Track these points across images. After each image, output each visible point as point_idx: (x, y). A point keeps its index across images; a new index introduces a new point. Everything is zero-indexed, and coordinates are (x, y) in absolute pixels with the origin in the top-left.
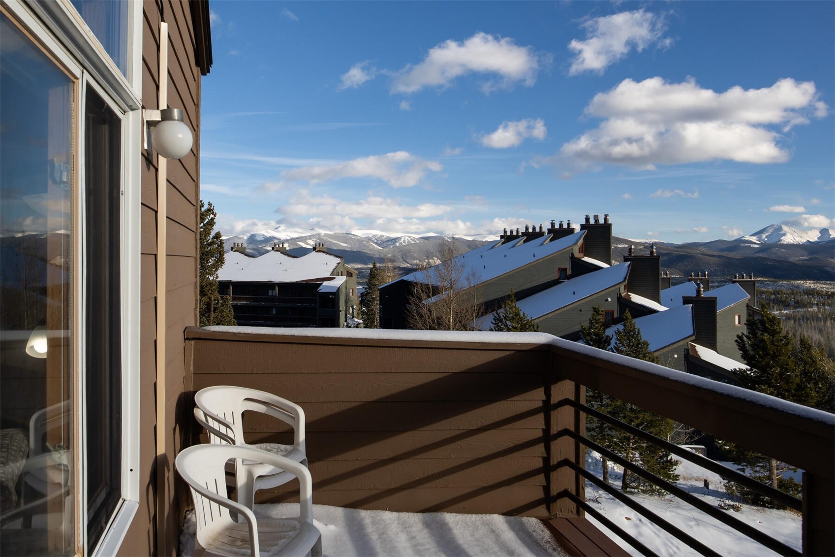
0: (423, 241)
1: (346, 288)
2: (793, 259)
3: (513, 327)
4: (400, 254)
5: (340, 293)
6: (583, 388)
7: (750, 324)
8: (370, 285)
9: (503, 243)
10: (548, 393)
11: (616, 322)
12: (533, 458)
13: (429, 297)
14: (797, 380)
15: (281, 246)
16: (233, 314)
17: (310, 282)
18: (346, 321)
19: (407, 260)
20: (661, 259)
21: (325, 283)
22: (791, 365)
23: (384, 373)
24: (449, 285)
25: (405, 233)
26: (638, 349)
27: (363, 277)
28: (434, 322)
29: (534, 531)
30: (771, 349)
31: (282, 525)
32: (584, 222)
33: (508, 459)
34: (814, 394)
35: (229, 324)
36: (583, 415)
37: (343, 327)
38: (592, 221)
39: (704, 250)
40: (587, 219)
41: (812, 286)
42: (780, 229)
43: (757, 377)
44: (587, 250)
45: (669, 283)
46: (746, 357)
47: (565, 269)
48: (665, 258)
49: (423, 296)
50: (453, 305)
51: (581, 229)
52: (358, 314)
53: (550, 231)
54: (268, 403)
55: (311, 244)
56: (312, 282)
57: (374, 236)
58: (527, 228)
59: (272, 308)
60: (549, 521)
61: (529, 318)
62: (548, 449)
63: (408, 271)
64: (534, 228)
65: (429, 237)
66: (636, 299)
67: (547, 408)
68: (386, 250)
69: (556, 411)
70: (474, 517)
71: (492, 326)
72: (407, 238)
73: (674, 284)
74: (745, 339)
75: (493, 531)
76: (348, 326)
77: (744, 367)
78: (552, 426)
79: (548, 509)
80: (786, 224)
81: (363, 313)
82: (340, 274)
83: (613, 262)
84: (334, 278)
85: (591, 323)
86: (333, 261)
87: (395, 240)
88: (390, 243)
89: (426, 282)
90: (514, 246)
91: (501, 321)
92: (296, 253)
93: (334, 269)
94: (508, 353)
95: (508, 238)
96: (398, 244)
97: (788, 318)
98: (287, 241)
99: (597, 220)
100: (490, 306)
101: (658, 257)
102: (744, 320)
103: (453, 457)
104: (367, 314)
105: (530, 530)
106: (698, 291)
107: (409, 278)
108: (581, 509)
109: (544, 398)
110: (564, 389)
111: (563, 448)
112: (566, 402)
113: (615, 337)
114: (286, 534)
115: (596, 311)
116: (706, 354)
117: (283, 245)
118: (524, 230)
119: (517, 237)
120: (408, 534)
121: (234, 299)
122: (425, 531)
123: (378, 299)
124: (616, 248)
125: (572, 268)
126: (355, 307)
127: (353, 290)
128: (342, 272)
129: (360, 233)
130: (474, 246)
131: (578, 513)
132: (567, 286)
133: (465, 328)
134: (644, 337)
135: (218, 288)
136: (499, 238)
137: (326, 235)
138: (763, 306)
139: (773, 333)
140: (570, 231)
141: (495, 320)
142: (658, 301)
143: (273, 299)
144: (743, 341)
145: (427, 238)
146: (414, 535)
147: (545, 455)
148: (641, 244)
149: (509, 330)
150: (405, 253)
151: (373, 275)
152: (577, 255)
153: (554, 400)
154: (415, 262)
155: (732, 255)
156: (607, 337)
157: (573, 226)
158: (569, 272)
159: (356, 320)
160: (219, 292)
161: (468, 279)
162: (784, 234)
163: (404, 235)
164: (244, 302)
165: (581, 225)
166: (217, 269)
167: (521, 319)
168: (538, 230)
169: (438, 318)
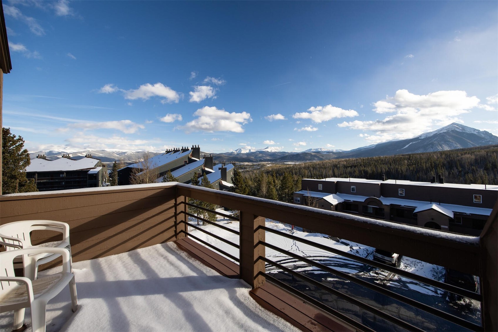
0: (137, 153)
1: (102, 171)
2: (244, 157)
3: (170, 180)
4: (127, 158)
5: (99, 173)
6: (187, 198)
7: (234, 174)
8: (114, 170)
9: (166, 154)
10: (176, 201)
11: (201, 176)
12: (171, 222)
13: (139, 172)
14: (244, 187)
15: (67, 155)
16: (36, 186)
17: (83, 170)
18: (102, 184)
19: (130, 160)
20: (213, 158)
21: (91, 170)
22: (243, 184)
23: (111, 203)
24: (147, 168)
25: (129, 150)
26: (207, 184)
27: (111, 167)
28: (141, 181)
29: (171, 246)
30: (239, 180)
31: (51, 278)
32: (192, 147)
33: (162, 225)
34: (247, 190)
35: (34, 191)
36: (187, 206)
37: (101, 186)
38: (194, 147)
39: (224, 155)
40: (193, 146)
41: (248, 164)
42: (241, 149)
43: (236, 188)
44: (193, 155)
45: (215, 164)
46: (234, 183)
47: (186, 161)
48: (214, 157)
49: (136, 172)
50: (148, 175)
51: (191, 149)
52: (108, 181)
53: (182, 150)
54: (48, 225)
55: (84, 154)
56: (85, 170)
57: (115, 151)
58: (174, 149)
59: (62, 182)
60: (177, 241)
61: (175, 177)
62: (176, 218)
63: (130, 164)
64: (177, 149)
65: (139, 152)
66: (207, 169)
67: (176, 205)
68: (120, 156)
69: (178, 206)
70: (150, 247)
71: (163, 181)
73: (217, 165)
74: (233, 178)
75: (156, 250)
76: (103, 186)
77: (232, 185)
78: (177, 210)
79: (176, 238)
80: (242, 148)
81: (110, 180)
82: (99, 166)
83: (201, 159)
84: (96, 168)
85: (194, 177)
86: (96, 161)
87: (125, 153)
88: (123, 154)
89: (138, 168)
90: (170, 154)
91: (166, 179)
92: (76, 158)
93: (96, 164)
94: (163, 189)
95: (168, 152)
96: (126, 154)
97: (243, 172)
98: (71, 153)
99: (196, 147)
100: (162, 174)
101: (212, 157)
102: (233, 173)
103: (141, 228)
104: (112, 181)
105: (170, 246)
106: (222, 166)
107: (130, 166)
108: (186, 235)
109: (175, 202)
110: (181, 199)
111: (181, 217)
112: (182, 202)
113: (201, 180)
114: (53, 281)
115: (195, 173)
116: (224, 183)
117: (68, 155)
118: (173, 149)
119: (171, 151)
120: (122, 261)
121: (38, 180)
122: (130, 258)
123: (117, 174)
124: (201, 155)
125: (189, 161)
126: (106, 178)
127: (105, 172)
128: (100, 165)
129: (108, 150)
130: (156, 155)
131: (186, 236)
132: (187, 166)
133: (152, 182)
134: (209, 180)
135: (26, 175)
136: (165, 152)
137: (92, 151)
138: (237, 169)
139: (239, 176)
140: (188, 150)
141: (163, 178)
142: (212, 169)
143: (63, 178)
144: (233, 179)
145: (138, 152)
146: (124, 261)
147: (175, 221)
148: (208, 153)
149: (168, 181)
150: (129, 157)
151: (115, 166)
152: (190, 157)
153: (178, 202)
154: (133, 160)
155: (230, 156)
156: (198, 181)
157: (189, 148)
158: (187, 162)
159: (107, 183)
160: (26, 177)
161: (154, 166)
162: (242, 151)
163: (129, 151)
164: (45, 181)
165: (191, 148)
166: (25, 167)
167: (172, 178)
168: (178, 149)
169: (142, 180)
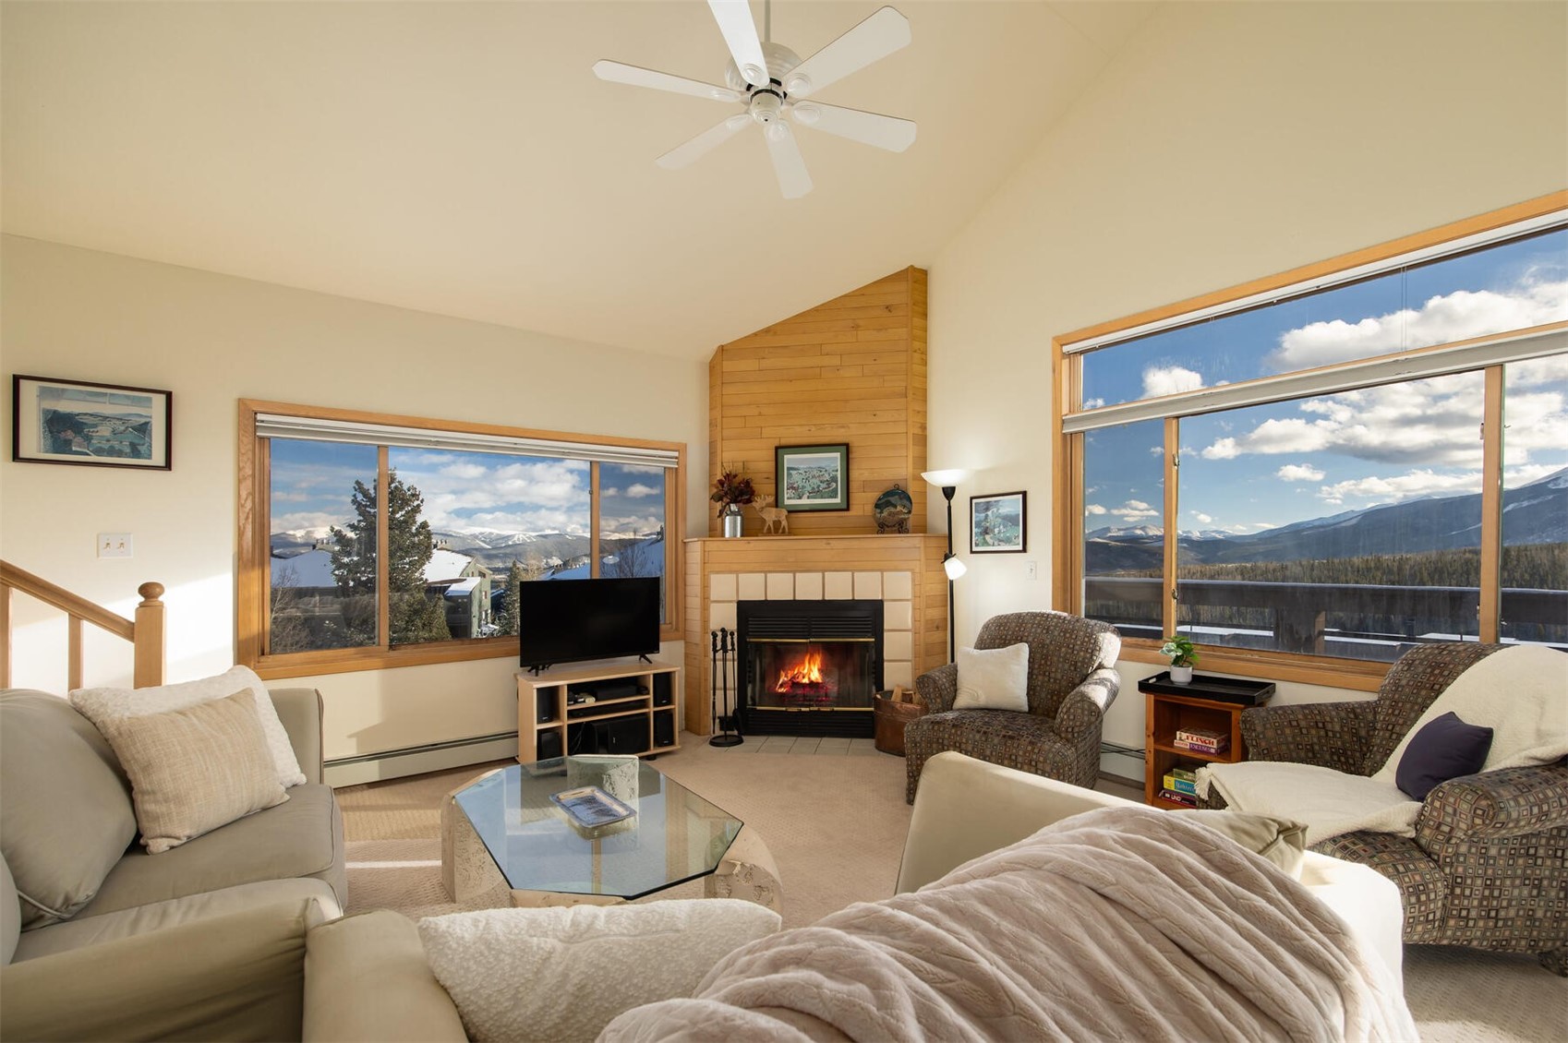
0: (540, 539)
1: (481, 591)
5: (472, 597)
21: (453, 586)
56: (440, 585)
72: (521, 536)
82: (471, 574)
84: (465, 580)
86: (462, 560)
87: (507, 538)
88: (501, 541)
93: (464, 569)
96: (510, 543)
127: (486, 593)
145: (546, 536)
163: (518, 532)
